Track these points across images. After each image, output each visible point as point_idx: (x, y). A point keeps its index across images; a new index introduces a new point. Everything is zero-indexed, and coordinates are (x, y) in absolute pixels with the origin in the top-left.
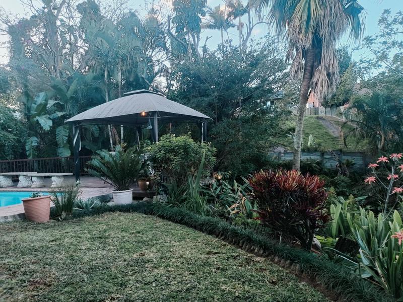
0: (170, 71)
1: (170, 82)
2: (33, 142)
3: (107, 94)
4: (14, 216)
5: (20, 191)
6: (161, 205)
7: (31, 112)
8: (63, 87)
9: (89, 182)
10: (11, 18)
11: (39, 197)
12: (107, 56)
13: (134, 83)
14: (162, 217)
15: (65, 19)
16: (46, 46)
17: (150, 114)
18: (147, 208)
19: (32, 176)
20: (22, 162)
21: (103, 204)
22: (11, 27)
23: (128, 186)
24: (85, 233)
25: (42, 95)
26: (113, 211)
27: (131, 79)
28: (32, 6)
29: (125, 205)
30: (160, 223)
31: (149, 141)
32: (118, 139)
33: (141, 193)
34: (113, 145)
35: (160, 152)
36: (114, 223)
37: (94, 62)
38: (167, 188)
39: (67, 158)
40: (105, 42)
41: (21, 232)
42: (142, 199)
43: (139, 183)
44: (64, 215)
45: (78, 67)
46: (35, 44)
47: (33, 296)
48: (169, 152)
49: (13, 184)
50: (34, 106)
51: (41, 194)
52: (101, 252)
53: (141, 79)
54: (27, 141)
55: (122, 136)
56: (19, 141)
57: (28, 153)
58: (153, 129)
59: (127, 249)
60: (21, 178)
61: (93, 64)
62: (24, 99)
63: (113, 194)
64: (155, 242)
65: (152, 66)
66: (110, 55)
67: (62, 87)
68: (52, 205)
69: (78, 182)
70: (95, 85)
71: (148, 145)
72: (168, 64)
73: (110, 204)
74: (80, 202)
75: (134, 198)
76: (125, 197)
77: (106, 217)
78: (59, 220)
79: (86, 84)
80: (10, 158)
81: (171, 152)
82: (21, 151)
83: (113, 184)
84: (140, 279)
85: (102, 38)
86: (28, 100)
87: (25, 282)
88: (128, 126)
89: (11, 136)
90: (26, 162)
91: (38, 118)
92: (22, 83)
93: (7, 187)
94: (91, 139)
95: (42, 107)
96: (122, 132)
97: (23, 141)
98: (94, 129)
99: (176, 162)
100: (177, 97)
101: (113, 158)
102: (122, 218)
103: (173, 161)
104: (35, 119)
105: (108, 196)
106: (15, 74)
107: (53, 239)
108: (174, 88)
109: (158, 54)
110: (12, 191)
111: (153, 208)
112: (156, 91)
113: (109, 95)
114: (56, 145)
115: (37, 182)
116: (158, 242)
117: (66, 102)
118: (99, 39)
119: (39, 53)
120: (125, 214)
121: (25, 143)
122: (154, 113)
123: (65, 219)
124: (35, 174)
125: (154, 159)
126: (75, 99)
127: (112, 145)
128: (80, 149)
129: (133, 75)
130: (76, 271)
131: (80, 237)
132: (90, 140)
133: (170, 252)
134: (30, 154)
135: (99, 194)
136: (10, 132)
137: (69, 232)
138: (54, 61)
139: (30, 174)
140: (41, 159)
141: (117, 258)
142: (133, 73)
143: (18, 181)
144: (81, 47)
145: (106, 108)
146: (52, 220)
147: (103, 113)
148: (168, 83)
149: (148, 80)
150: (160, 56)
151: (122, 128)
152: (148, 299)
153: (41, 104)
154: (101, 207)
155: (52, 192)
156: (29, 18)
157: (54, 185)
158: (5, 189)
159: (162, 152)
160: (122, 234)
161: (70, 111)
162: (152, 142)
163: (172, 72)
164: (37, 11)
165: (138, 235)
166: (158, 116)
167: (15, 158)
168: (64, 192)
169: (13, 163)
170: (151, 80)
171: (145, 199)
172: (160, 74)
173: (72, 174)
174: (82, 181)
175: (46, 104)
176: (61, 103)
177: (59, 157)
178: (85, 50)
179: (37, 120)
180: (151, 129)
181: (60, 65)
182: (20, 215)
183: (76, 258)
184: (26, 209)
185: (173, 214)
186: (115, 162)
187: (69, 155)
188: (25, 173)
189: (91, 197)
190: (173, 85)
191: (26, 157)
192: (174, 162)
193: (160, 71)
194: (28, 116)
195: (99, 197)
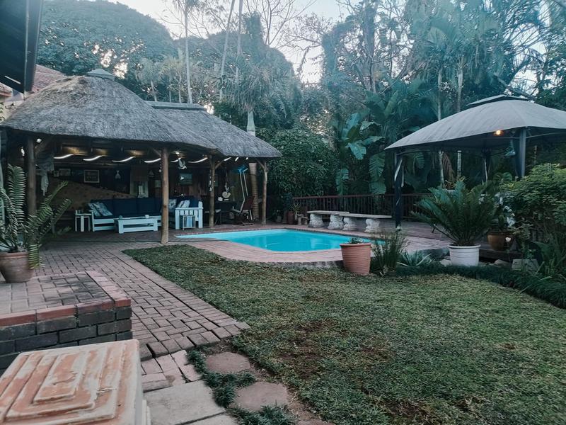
0: (544, 59)
1: (544, 77)
2: (344, 174)
3: (439, 107)
4: (331, 263)
5: (331, 233)
6: (529, 275)
7: (342, 138)
8: (381, 103)
9: (411, 229)
10: (324, 24)
11: (358, 244)
12: (443, 53)
13: (480, 87)
14: (532, 293)
15: (386, 12)
16: (361, 53)
17: (514, 132)
18: (505, 276)
19: (344, 217)
20: (332, 198)
21: (434, 261)
22: (325, 37)
23: (473, 240)
24: (417, 298)
25: (355, 115)
26: (451, 274)
27: (477, 82)
28: (350, 4)
29: (468, 268)
30: (531, 303)
31: (509, 175)
32: (451, 170)
33: (492, 253)
34: (445, 179)
35: (530, 192)
36: (455, 291)
37: (423, 64)
38: (540, 249)
39: (382, 195)
40: (441, 32)
41: (341, 283)
42: (493, 261)
43: (490, 237)
44: (386, 269)
45: (397, 74)
46: (349, 53)
47: (370, 366)
48: (547, 192)
49: (323, 225)
50: (346, 130)
51: (361, 240)
52: (444, 328)
53: (492, 79)
54: (338, 173)
55: (459, 167)
56: (328, 174)
57: (338, 188)
58: (517, 156)
59: (482, 332)
60: (332, 218)
61: (423, 66)
62: (335, 123)
63: (450, 250)
64: (527, 331)
65: (512, 56)
66: (448, 50)
67: (378, 104)
68: (373, 255)
69: (398, 228)
70: (421, 96)
71: (507, 181)
72: (541, 48)
73: (445, 262)
74: (405, 256)
75: (481, 259)
76: (468, 256)
77: (441, 281)
78: (381, 276)
79: (411, 97)
80: (320, 194)
81: (552, 193)
82: (330, 185)
83: (450, 236)
84: (513, 382)
85: (438, 27)
86: (339, 123)
87: (357, 346)
88: (467, 152)
89: (322, 168)
90: (336, 199)
91: (350, 145)
92: (334, 103)
93: (318, 227)
94: (414, 172)
95: (354, 131)
96: (459, 160)
97: (333, 174)
98: (418, 157)
99: (561, 209)
100: (557, 101)
101: (452, 199)
102: (465, 285)
103: (556, 207)
104: (347, 147)
105: (440, 250)
106: (326, 93)
107: (378, 298)
108: (550, 86)
109: (521, 35)
110: (323, 232)
111: (516, 278)
112: (517, 94)
113: (442, 108)
114: (370, 178)
115: (349, 224)
116: (532, 332)
117: (383, 123)
118: (434, 30)
119: (353, 63)
120: (470, 281)
121: (335, 176)
122: (519, 131)
123: (387, 275)
124: (348, 214)
125: (517, 203)
126: (394, 118)
127: (443, 179)
128: (403, 185)
129: (480, 75)
130: (416, 348)
131: (411, 302)
132: (412, 173)
133: (560, 353)
134: (340, 190)
135: (427, 247)
136: (321, 163)
137: (395, 293)
138: (370, 71)
139: (342, 213)
140: (352, 196)
141: (470, 342)
142: (480, 72)
143: (329, 220)
144: (404, 46)
145: (441, 127)
146: (372, 274)
147: (437, 136)
148: (538, 79)
149: (504, 80)
150: (525, 37)
151: (459, 155)
152: (533, 418)
153: (353, 128)
154: (432, 265)
155: (372, 239)
156: (344, 20)
157: (369, 229)
158: (316, 230)
159: (535, 192)
160: (470, 309)
161: (387, 135)
162: (514, 176)
163: (547, 60)
164: (354, 9)
165: (497, 315)
166: (527, 135)
167: (325, 195)
168: (386, 240)
169: (322, 199)
170: (509, 77)
171: (497, 262)
172: (525, 67)
173: (390, 217)
174: (404, 228)
175: (359, 127)
176: (378, 125)
177: (372, 195)
178: (409, 48)
179: (349, 148)
180: (512, 156)
181: (377, 74)
182: (337, 262)
183: (412, 329)
184: (344, 256)
185: (554, 293)
186: (455, 204)
187: (384, 192)
188: (337, 213)
189: (419, 250)
190: (548, 81)
191: (336, 193)
192: (558, 209)
193: (525, 63)
194: (338, 144)
195: (428, 252)
